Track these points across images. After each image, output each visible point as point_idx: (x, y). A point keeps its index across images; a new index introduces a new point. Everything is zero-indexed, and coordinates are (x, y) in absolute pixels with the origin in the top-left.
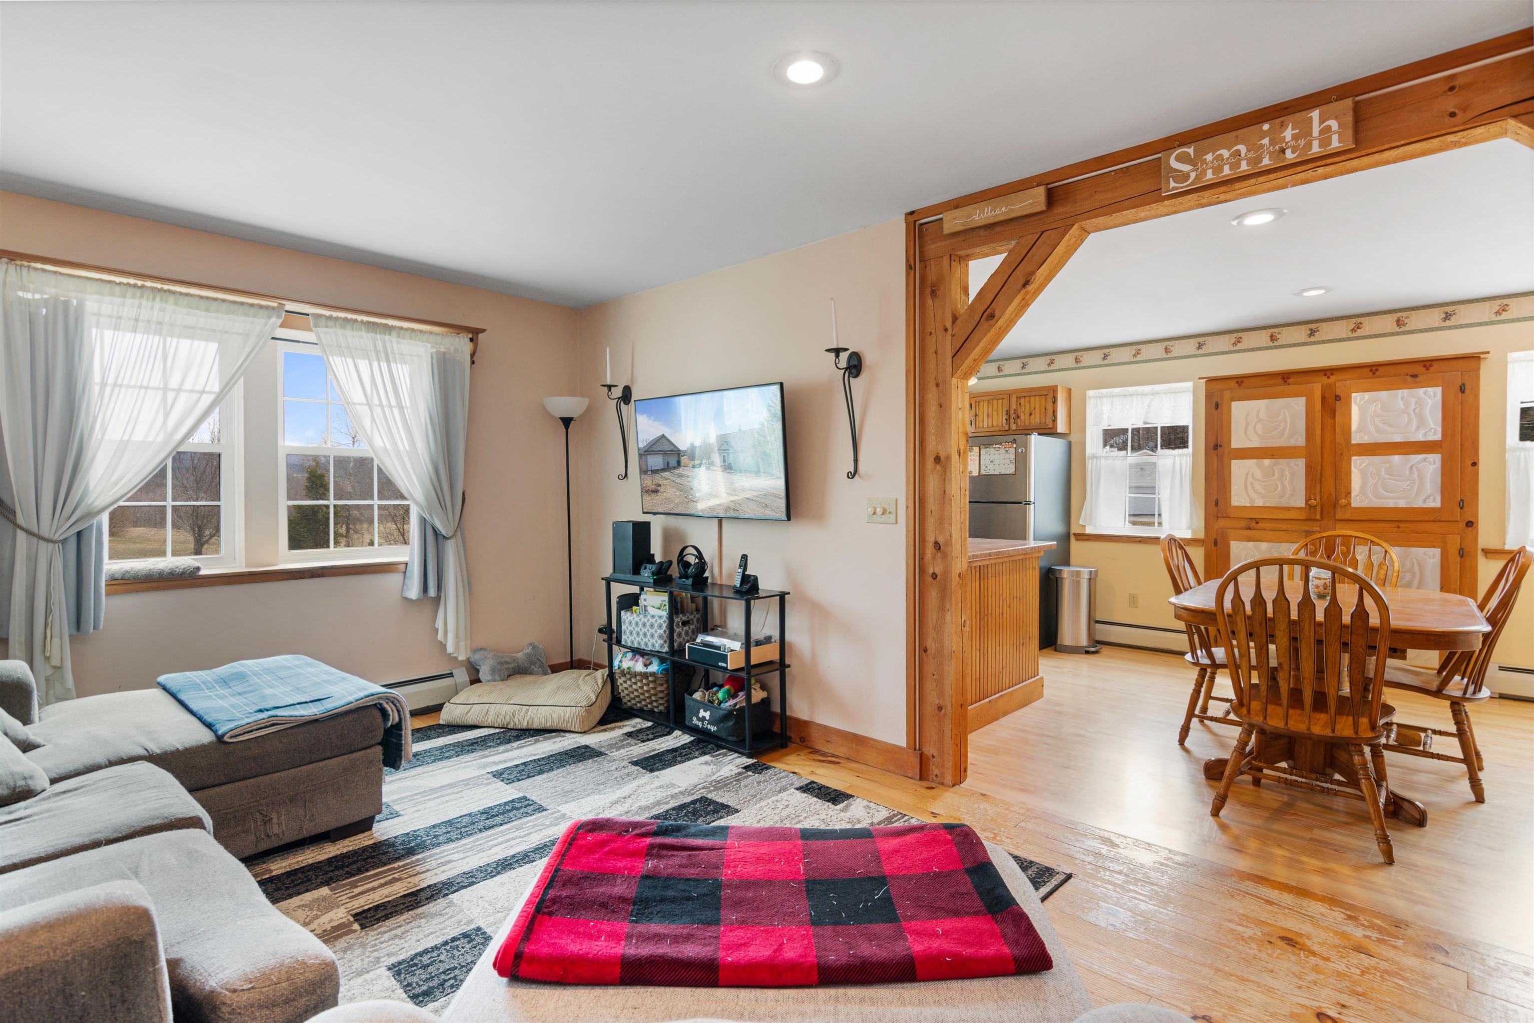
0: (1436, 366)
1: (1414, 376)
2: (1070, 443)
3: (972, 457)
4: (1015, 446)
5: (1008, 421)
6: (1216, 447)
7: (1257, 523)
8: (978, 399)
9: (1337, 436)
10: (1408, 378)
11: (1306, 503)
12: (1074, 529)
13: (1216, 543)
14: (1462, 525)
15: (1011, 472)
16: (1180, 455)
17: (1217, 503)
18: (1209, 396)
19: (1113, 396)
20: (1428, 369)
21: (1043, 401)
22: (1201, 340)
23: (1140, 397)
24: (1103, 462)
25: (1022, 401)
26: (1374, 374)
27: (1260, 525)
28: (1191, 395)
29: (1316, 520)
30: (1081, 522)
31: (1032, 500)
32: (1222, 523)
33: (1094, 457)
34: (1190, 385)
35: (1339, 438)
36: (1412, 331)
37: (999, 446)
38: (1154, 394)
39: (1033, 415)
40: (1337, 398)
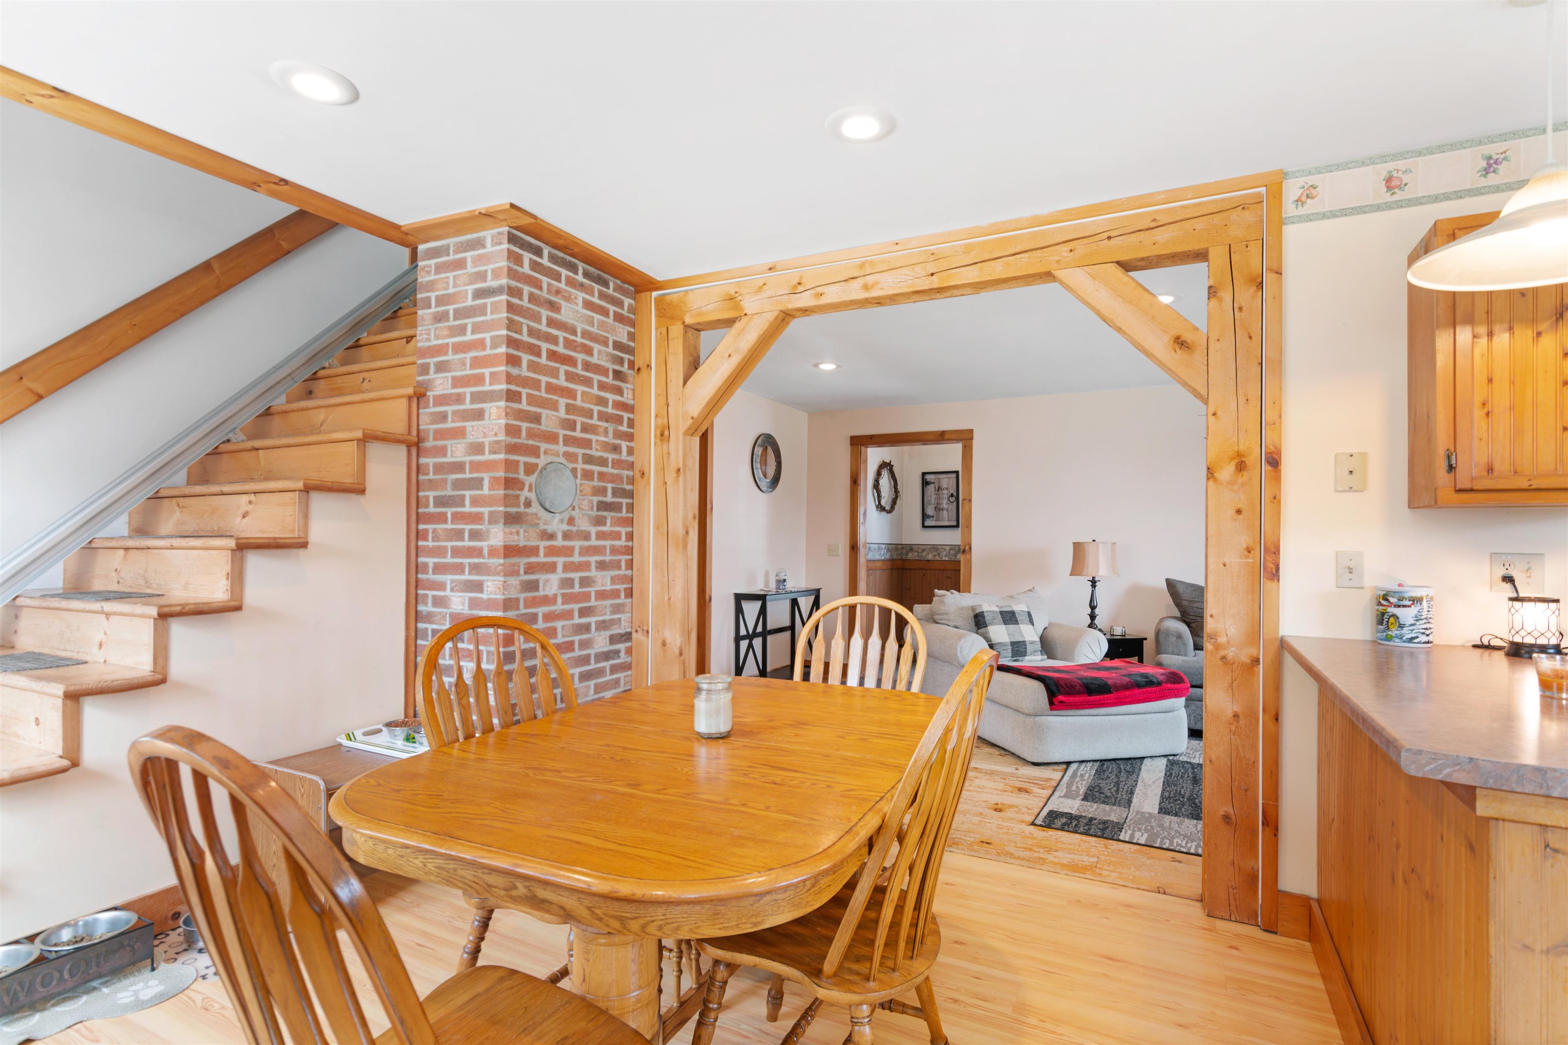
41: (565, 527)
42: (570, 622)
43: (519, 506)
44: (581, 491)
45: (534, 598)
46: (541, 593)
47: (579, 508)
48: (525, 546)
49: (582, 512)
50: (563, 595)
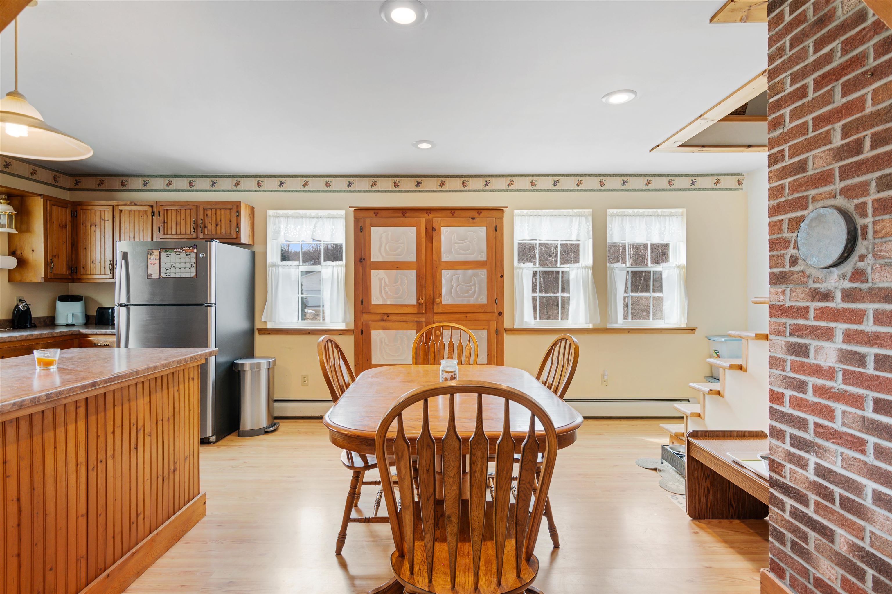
0: (484, 213)
1: (473, 219)
2: (253, 254)
3: (152, 260)
4: (195, 251)
5: (196, 230)
6: (361, 260)
7: (388, 316)
8: (166, 208)
9: (434, 256)
10: (470, 219)
11: (417, 303)
12: (258, 325)
13: (362, 333)
14: (497, 314)
15: (192, 276)
16: (337, 266)
17: (362, 303)
18: (356, 221)
19: (288, 217)
20: (479, 215)
21: (228, 214)
22: (350, 180)
23: (308, 219)
24: (281, 269)
25: (209, 213)
26: (453, 215)
27: (391, 318)
28: (344, 221)
29: (423, 313)
30: (263, 319)
31: (213, 301)
32: (366, 317)
33: (273, 265)
34: (343, 213)
35: (435, 257)
36: (470, 190)
37: (179, 250)
38: (319, 218)
39: (219, 226)
40: (434, 229)
41: (847, 285)
42: (859, 412)
43: (783, 266)
44: (875, 232)
45: (803, 364)
46: (811, 360)
47: (874, 256)
48: (791, 307)
49: (882, 261)
50: (846, 373)
